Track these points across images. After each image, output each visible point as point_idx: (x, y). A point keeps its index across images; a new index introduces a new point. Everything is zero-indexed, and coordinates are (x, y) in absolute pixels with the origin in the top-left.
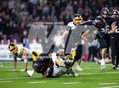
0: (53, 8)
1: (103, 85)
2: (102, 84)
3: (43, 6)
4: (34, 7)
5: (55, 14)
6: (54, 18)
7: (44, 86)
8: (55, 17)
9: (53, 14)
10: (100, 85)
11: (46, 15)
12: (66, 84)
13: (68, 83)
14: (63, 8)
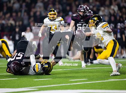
0: (24, 4)
1: (74, 81)
2: (72, 80)
3: (14, 3)
4: (5, 4)
5: (25, 11)
6: (24, 15)
7: (15, 82)
8: (26, 14)
9: (23, 11)
10: (71, 81)
11: (17, 12)
12: (37, 81)
13: (39, 80)
14: (33, 5)
